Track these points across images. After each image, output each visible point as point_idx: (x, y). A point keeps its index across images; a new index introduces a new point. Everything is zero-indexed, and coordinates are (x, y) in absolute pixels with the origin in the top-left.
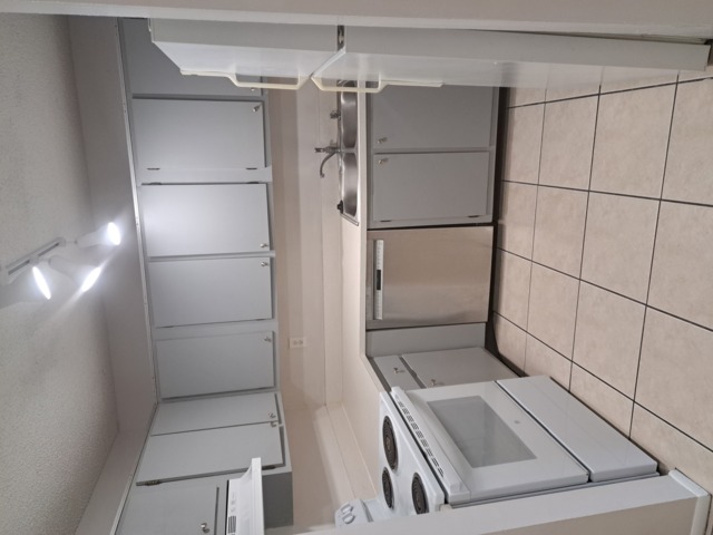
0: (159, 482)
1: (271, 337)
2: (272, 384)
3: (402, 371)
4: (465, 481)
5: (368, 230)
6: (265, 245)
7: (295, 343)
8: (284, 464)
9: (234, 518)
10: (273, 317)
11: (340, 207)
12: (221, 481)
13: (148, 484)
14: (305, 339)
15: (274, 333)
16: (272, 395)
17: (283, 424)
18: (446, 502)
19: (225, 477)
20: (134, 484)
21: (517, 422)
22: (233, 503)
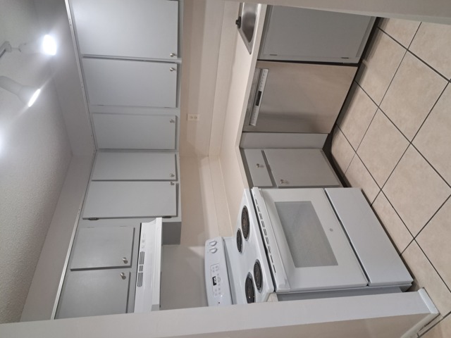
0: (97, 219)
1: (174, 120)
2: (173, 148)
3: (262, 166)
4: (289, 279)
5: (258, 60)
6: (174, 55)
7: (192, 118)
8: (177, 216)
9: (143, 253)
10: (177, 106)
11: (238, 22)
12: (136, 223)
13: (90, 219)
14: (198, 116)
15: (176, 117)
16: (173, 155)
17: (179, 182)
18: (275, 291)
19: (139, 221)
20: (81, 219)
21: (331, 230)
22: (143, 241)
